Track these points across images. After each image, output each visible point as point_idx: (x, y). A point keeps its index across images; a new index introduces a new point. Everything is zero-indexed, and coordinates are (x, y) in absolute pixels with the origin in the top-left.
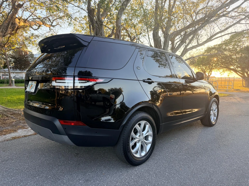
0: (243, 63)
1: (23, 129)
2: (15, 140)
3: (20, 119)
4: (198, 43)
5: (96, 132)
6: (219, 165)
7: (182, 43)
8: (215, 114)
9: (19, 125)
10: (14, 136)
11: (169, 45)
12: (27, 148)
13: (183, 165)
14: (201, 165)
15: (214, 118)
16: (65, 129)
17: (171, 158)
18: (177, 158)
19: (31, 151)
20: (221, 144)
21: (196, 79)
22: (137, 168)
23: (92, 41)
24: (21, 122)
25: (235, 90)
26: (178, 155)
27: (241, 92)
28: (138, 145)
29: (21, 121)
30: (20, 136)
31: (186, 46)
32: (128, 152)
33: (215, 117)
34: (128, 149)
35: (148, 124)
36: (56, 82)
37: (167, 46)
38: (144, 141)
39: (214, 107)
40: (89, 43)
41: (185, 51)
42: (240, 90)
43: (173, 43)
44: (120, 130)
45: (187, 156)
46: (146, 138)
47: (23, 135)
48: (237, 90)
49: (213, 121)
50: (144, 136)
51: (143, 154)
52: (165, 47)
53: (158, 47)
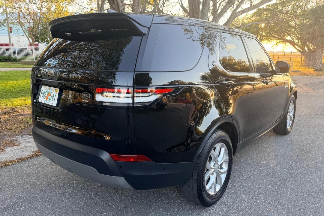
0: (307, 34)
1: (13, 146)
2: (10, 167)
3: (2, 129)
4: (251, 5)
5: (164, 169)
6: (318, 198)
7: (230, 5)
8: (291, 117)
9: (3, 139)
10: (3, 160)
11: (210, 6)
12: (35, 182)
13: (271, 201)
14: (295, 199)
15: (290, 124)
16: (121, 167)
17: (251, 189)
18: (259, 190)
19: (44, 187)
20: (309, 164)
22: (212, 210)
23: (152, 24)
24: (5, 135)
25: (294, 71)
26: (260, 185)
28: (213, 179)
29: (6, 133)
30: (12, 159)
31: (234, 11)
32: (203, 191)
33: (291, 121)
34: (203, 187)
35: (223, 147)
36: (103, 95)
37: (207, 7)
38: (219, 171)
39: (291, 108)
40: (149, 28)
41: (233, 16)
42: (299, 72)
43: (214, 5)
44: (194, 162)
45: (271, 186)
46: (221, 167)
47: (16, 157)
48: (296, 71)
49: (289, 128)
50: (219, 163)
51: (218, 188)
52: (205, 10)
53: (195, 10)
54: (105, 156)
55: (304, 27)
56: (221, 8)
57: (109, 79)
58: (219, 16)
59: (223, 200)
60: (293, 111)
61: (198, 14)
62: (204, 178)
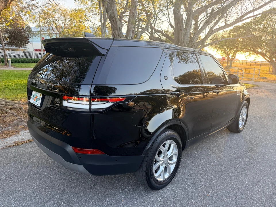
0: (274, 47)
1: (26, 130)
2: (19, 147)
3: (22, 116)
4: (226, 24)
5: (116, 161)
6: (250, 190)
7: (208, 23)
8: (243, 119)
9: (21, 124)
10: (16, 141)
11: (192, 24)
12: (33, 160)
13: (210, 189)
14: (230, 189)
15: (242, 124)
16: (80, 158)
17: (196, 178)
18: (203, 178)
19: (38, 165)
20: (251, 159)
21: (228, 82)
23: (111, 47)
24: (23, 121)
25: (261, 78)
26: (204, 174)
27: (268, 81)
28: (162, 168)
29: (23, 120)
30: (23, 140)
31: (212, 28)
32: (151, 178)
33: (244, 122)
34: (151, 175)
35: (173, 143)
36: (68, 102)
37: (190, 25)
38: (168, 162)
39: (243, 111)
40: (108, 50)
41: (210, 33)
42: (266, 78)
43: (196, 23)
44: (143, 155)
45: (214, 176)
46: (171, 159)
47: (27, 139)
48: (263, 78)
49: (241, 127)
50: (169, 156)
51: (167, 176)
52: (187, 27)
53: (179, 27)
54: (70, 149)
55: (272, 42)
56: (201, 26)
57: (76, 88)
58: (198, 32)
59: (171, 185)
60: (246, 114)
61: (182, 30)
62: (152, 168)
